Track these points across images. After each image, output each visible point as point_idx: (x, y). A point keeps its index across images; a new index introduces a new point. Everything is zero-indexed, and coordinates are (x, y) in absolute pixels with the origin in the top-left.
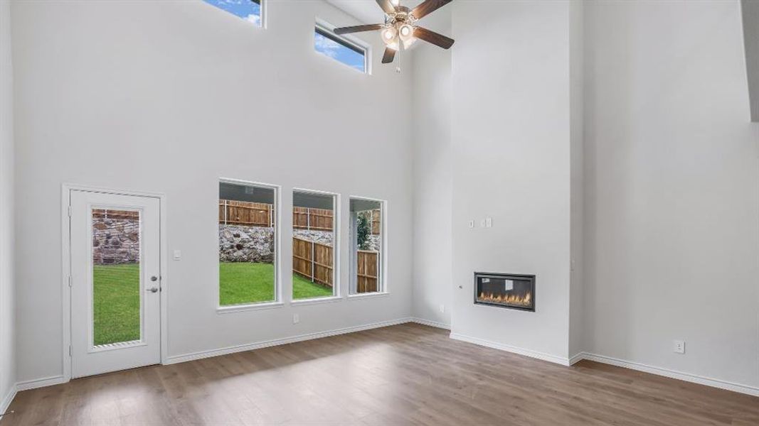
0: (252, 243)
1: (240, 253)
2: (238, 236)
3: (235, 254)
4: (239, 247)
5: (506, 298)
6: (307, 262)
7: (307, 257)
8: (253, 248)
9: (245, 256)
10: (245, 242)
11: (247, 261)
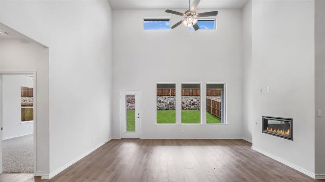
0: (198, 103)
1: (193, 107)
2: (192, 100)
3: (191, 107)
4: (193, 104)
5: (278, 131)
6: (217, 110)
7: (217, 108)
8: (198, 105)
9: (195, 108)
10: (195, 102)
11: (196, 110)
